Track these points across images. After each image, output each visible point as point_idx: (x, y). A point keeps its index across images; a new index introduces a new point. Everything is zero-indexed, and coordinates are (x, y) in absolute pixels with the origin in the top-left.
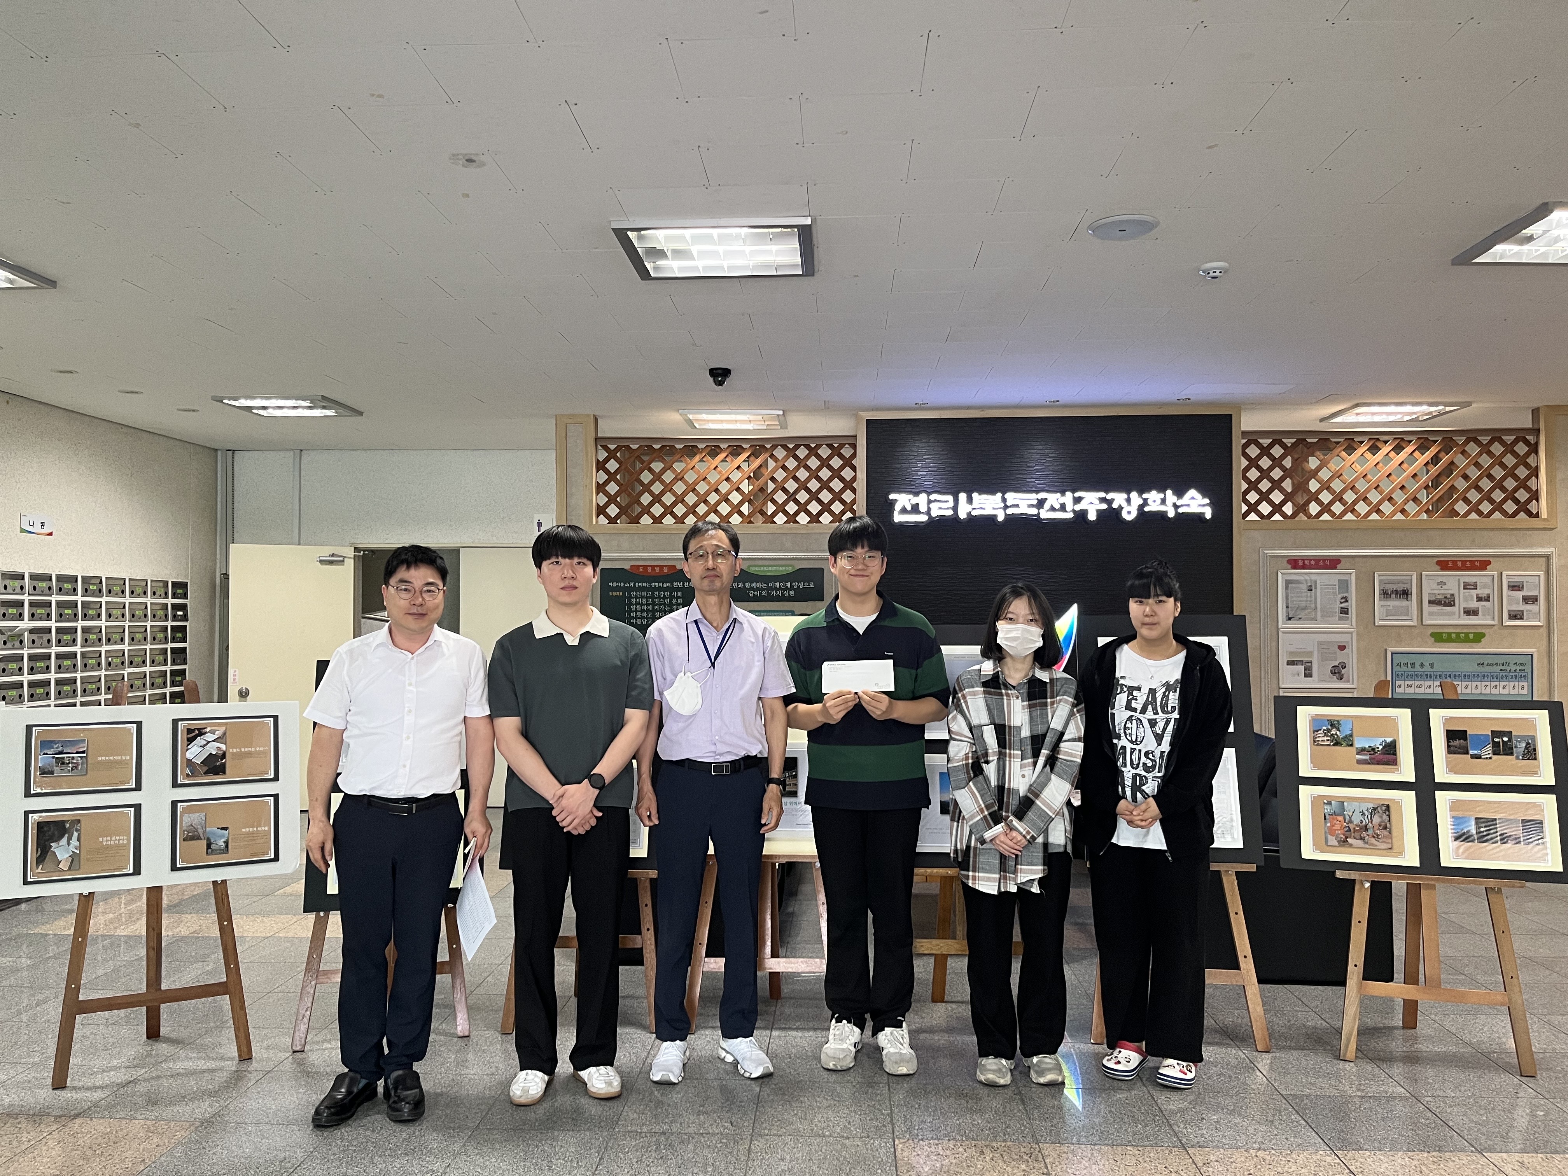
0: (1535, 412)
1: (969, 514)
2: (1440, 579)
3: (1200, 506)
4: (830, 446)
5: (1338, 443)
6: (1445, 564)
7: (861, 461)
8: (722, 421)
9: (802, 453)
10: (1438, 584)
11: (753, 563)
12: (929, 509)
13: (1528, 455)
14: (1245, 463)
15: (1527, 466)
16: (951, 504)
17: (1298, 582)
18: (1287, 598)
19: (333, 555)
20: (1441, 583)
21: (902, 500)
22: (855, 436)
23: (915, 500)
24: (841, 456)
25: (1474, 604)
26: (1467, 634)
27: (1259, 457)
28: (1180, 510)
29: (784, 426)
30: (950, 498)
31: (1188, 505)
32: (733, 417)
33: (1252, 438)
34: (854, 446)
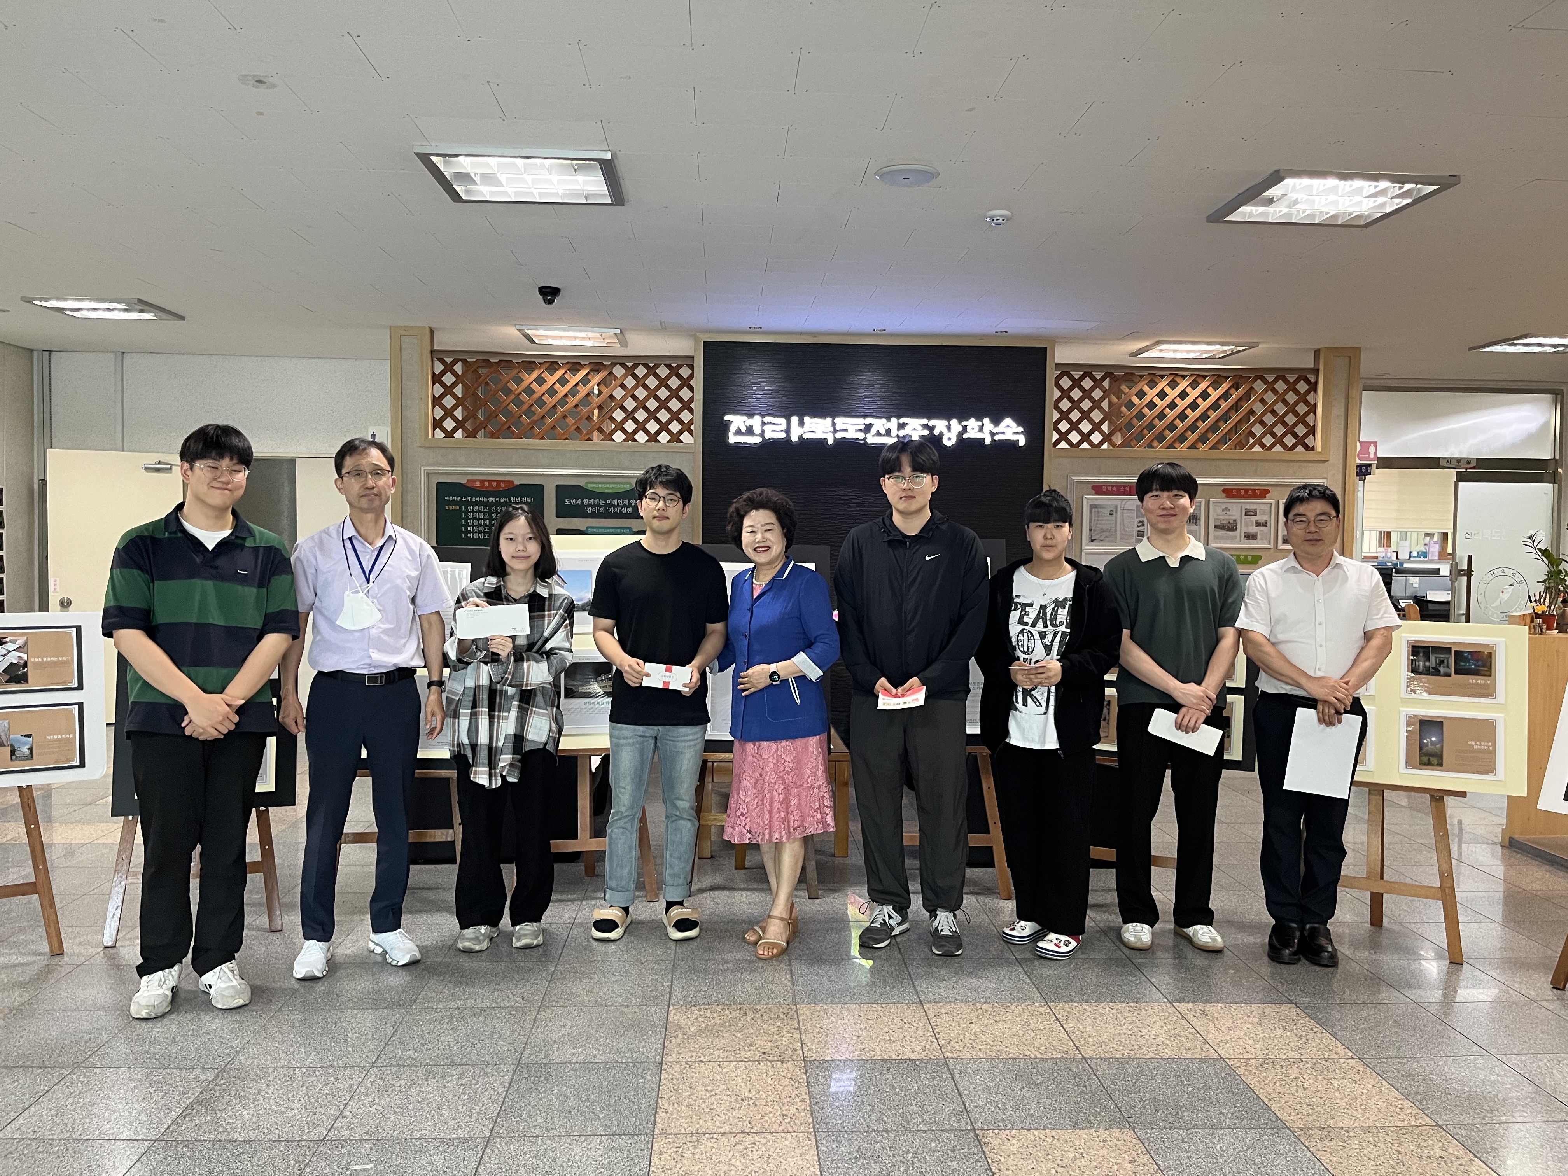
0: (1317, 353)
1: (801, 437)
2: (1224, 506)
3: (1015, 433)
4: (668, 366)
5: (1141, 376)
6: (1229, 492)
7: (698, 382)
8: (561, 337)
9: (641, 371)
10: (1223, 510)
11: (590, 480)
12: (763, 431)
13: (1308, 392)
14: (1057, 394)
15: (1307, 403)
16: (784, 427)
17: (1102, 507)
18: (1090, 522)
19: (160, 463)
20: (1226, 510)
21: (737, 421)
22: (693, 357)
23: (749, 422)
24: (679, 376)
25: (1253, 529)
26: (1246, 556)
27: (1071, 388)
28: (997, 438)
29: (624, 343)
30: (783, 421)
31: (1003, 433)
32: (571, 334)
33: (1065, 370)
34: (691, 367)
